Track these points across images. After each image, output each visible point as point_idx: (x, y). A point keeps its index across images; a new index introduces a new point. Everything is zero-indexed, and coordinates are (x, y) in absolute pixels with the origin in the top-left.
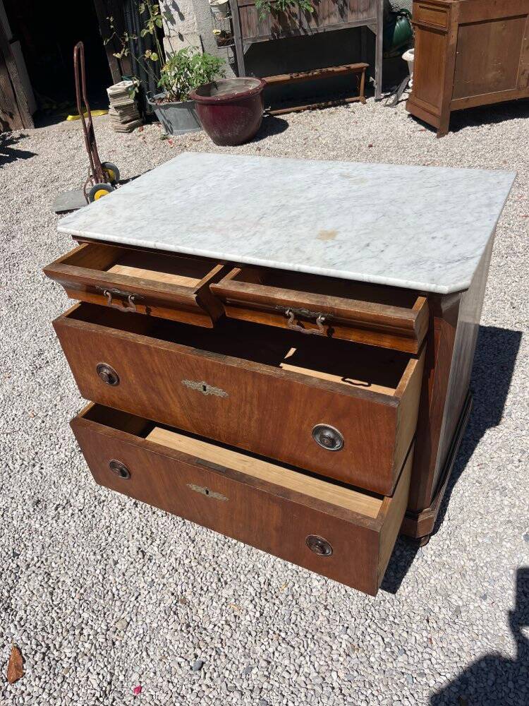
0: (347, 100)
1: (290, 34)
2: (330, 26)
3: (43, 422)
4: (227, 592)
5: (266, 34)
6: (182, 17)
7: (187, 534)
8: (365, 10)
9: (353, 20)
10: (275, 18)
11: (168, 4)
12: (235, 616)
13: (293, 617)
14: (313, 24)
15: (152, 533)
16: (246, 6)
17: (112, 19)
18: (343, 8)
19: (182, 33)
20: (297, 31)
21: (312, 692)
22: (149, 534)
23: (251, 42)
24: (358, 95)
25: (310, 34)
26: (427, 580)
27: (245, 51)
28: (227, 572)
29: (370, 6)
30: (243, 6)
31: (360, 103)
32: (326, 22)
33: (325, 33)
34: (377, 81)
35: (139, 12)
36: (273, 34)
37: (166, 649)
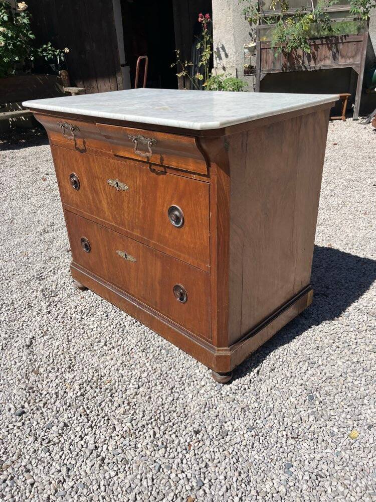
0: (332, 118)
1: (295, 69)
2: (324, 66)
3: (28, 259)
4: (69, 376)
5: (278, 68)
6: (227, 56)
7: (68, 336)
8: (352, 57)
9: (342, 63)
10: (286, 58)
11: (219, 47)
12: (65, 392)
13: (103, 404)
14: (312, 63)
15: (47, 330)
16: (266, 48)
17: (178, 52)
18: (335, 54)
19: (225, 66)
20: (300, 67)
21: (82, 454)
22: (45, 331)
23: (266, 73)
24: (341, 115)
25: (309, 70)
26: (215, 407)
27: (261, 78)
28: (78, 364)
29: (356, 54)
30: (265, 49)
31: (342, 121)
32: (322, 63)
33: (320, 70)
34: (356, 106)
35: (196, 48)
36: (282, 68)
37: (8, 398)
